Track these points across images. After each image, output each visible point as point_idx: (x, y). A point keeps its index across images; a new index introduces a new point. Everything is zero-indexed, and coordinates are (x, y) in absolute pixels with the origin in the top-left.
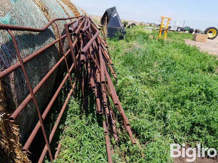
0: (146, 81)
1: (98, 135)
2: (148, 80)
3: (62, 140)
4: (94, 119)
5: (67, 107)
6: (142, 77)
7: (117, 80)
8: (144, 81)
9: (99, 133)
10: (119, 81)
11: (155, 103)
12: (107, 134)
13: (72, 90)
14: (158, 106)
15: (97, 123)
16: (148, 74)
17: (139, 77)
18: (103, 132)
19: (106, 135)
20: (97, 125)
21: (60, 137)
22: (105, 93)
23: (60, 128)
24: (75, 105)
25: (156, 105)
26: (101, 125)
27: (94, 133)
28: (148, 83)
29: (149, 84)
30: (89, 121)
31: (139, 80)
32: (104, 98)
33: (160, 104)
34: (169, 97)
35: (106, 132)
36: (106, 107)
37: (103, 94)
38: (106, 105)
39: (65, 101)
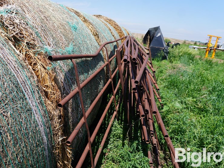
0: (193, 107)
1: (143, 165)
2: (195, 106)
3: (104, 165)
4: (139, 147)
5: (111, 130)
6: (188, 103)
7: (163, 106)
8: (190, 107)
9: (144, 163)
10: (165, 107)
11: (205, 135)
12: (152, 166)
13: (115, 113)
14: (208, 139)
15: (142, 152)
16: (195, 100)
17: (185, 102)
18: (148, 162)
19: (151, 166)
20: (142, 154)
21: (103, 161)
22: (152, 120)
23: (104, 152)
24: (118, 129)
25: (207, 137)
26: (146, 155)
27: (139, 163)
28: (195, 110)
29: (196, 112)
30: (134, 149)
31: (185, 106)
32: (151, 125)
33: (211, 137)
34: (222, 130)
35: (151, 164)
36: (153, 136)
37: (148, 120)
38: (152, 134)
39: (108, 124)
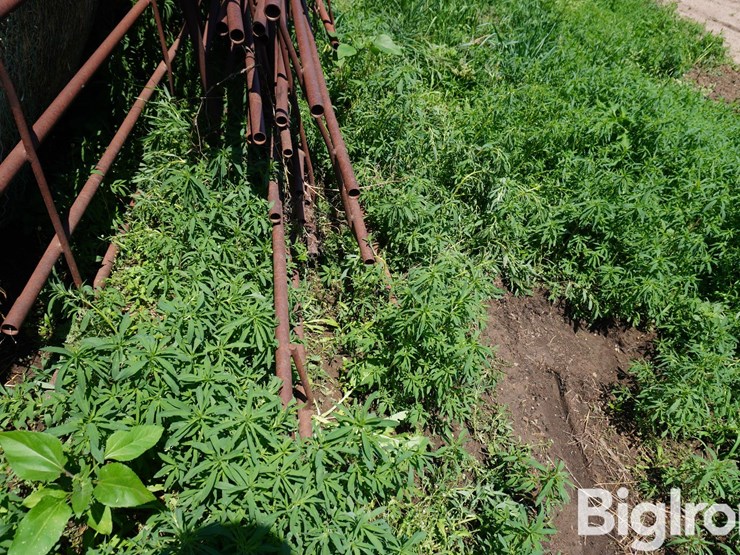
0: (445, 77)
1: (247, 221)
2: (449, 73)
3: (119, 235)
4: (238, 167)
5: (141, 128)
6: (432, 59)
7: (336, 46)
8: (436, 74)
9: (251, 216)
10: (344, 49)
11: (460, 145)
12: (279, 223)
13: (162, 67)
14: (467, 157)
15: (247, 183)
16: (454, 51)
17: (422, 57)
18: (265, 212)
19: (275, 224)
20: (248, 189)
21: (116, 226)
22: (286, 79)
23: (114, 190)
24: (174, 120)
25: (463, 153)
26: (260, 190)
27: (235, 215)
28: (448, 83)
29: (450, 90)
30: (218, 174)
31: (420, 70)
32: (280, 95)
33: (476, 151)
34: (512, 137)
35: (275, 216)
36: (284, 128)
37: (276, 84)
38: (282, 120)
39: (133, 101)
